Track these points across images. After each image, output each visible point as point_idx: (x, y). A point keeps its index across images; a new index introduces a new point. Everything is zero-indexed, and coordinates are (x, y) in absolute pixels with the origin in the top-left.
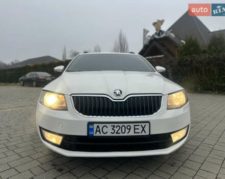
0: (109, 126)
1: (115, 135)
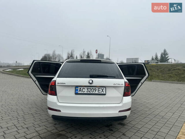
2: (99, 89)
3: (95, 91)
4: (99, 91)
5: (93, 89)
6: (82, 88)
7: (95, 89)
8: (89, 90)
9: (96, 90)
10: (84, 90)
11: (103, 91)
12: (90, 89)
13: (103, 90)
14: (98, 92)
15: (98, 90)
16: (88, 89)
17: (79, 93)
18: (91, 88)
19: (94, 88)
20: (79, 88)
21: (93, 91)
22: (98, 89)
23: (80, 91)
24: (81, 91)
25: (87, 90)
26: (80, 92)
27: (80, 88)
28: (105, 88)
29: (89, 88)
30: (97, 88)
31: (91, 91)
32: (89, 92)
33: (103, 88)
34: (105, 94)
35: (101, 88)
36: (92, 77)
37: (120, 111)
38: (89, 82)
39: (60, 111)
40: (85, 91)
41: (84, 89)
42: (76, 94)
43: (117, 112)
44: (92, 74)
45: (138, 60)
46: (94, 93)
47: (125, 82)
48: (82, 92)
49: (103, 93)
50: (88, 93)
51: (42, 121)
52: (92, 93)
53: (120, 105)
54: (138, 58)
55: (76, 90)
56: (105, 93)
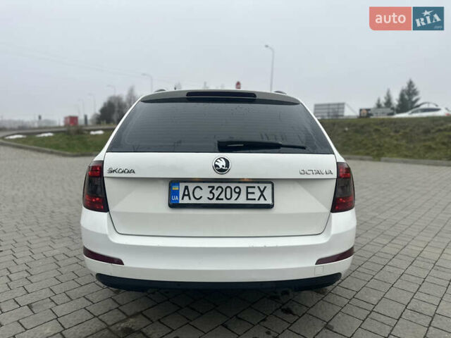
2: (250, 190)
3: (235, 196)
4: (250, 196)
5: (228, 190)
6: (191, 186)
7: (237, 190)
8: (216, 193)
9: (239, 193)
10: (198, 193)
11: (262, 195)
12: (220, 190)
13: (262, 192)
14: (248, 199)
15: (248, 193)
16: (213, 187)
17: (181, 202)
18: (224, 186)
19: (233, 186)
20: (182, 186)
21: (228, 197)
22: (247, 187)
23: (184, 195)
24: (188, 195)
25: (211, 192)
26: (186, 198)
27: (186, 188)
28: (269, 186)
29: (216, 185)
30: (244, 187)
31: (222, 196)
32: (217, 199)
33: (262, 186)
34: (269, 207)
35: (256, 185)
36: (225, 147)
37: (320, 262)
38: (216, 166)
39: (120, 262)
40: (204, 195)
41: (198, 189)
42: (174, 205)
43: (312, 263)
44: (225, 138)
45: (343, 108)
46: (232, 201)
47: (337, 163)
48: (193, 201)
49: (262, 201)
50: (214, 201)
51: (79, 280)
52: (225, 201)
53: (321, 240)
54: (343, 104)
55: (172, 193)
56: (269, 202)
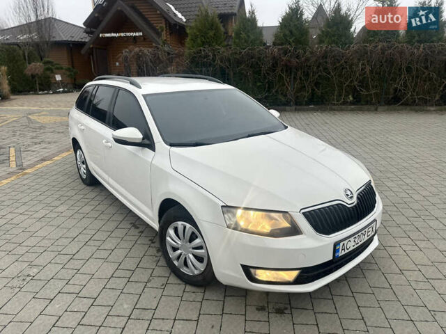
0: (352, 239)
1: (356, 246)
